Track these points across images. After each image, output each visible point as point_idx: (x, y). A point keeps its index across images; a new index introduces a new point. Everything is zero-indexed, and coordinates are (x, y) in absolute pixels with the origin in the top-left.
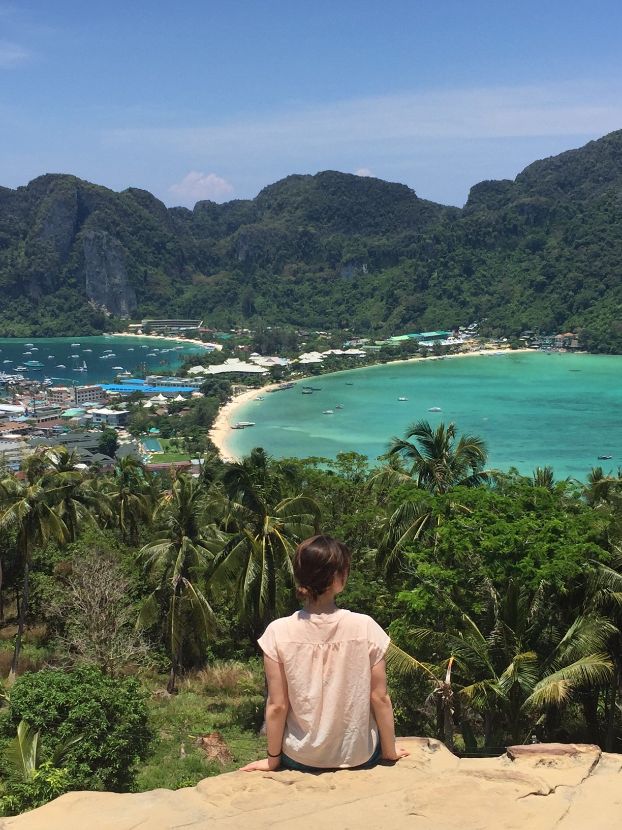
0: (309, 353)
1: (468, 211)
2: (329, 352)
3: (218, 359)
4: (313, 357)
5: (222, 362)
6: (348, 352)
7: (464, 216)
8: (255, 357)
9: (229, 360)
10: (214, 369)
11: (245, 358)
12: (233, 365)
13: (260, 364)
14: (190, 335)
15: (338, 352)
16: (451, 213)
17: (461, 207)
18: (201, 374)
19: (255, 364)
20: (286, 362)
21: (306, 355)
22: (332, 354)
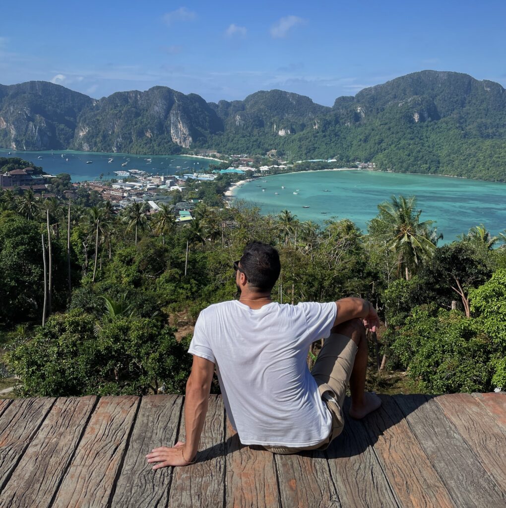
1: (335, 108)
2: (272, 166)
3: (226, 167)
4: (265, 168)
5: (227, 169)
6: (280, 166)
7: (333, 111)
8: (241, 167)
9: (230, 168)
10: (222, 172)
11: (236, 167)
12: (231, 170)
14: (214, 156)
15: (276, 166)
16: (328, 110)
17: (331, 107)
18: (217, 173)
20: (253, 169)
21: (262, 167)
22: (273, 167)
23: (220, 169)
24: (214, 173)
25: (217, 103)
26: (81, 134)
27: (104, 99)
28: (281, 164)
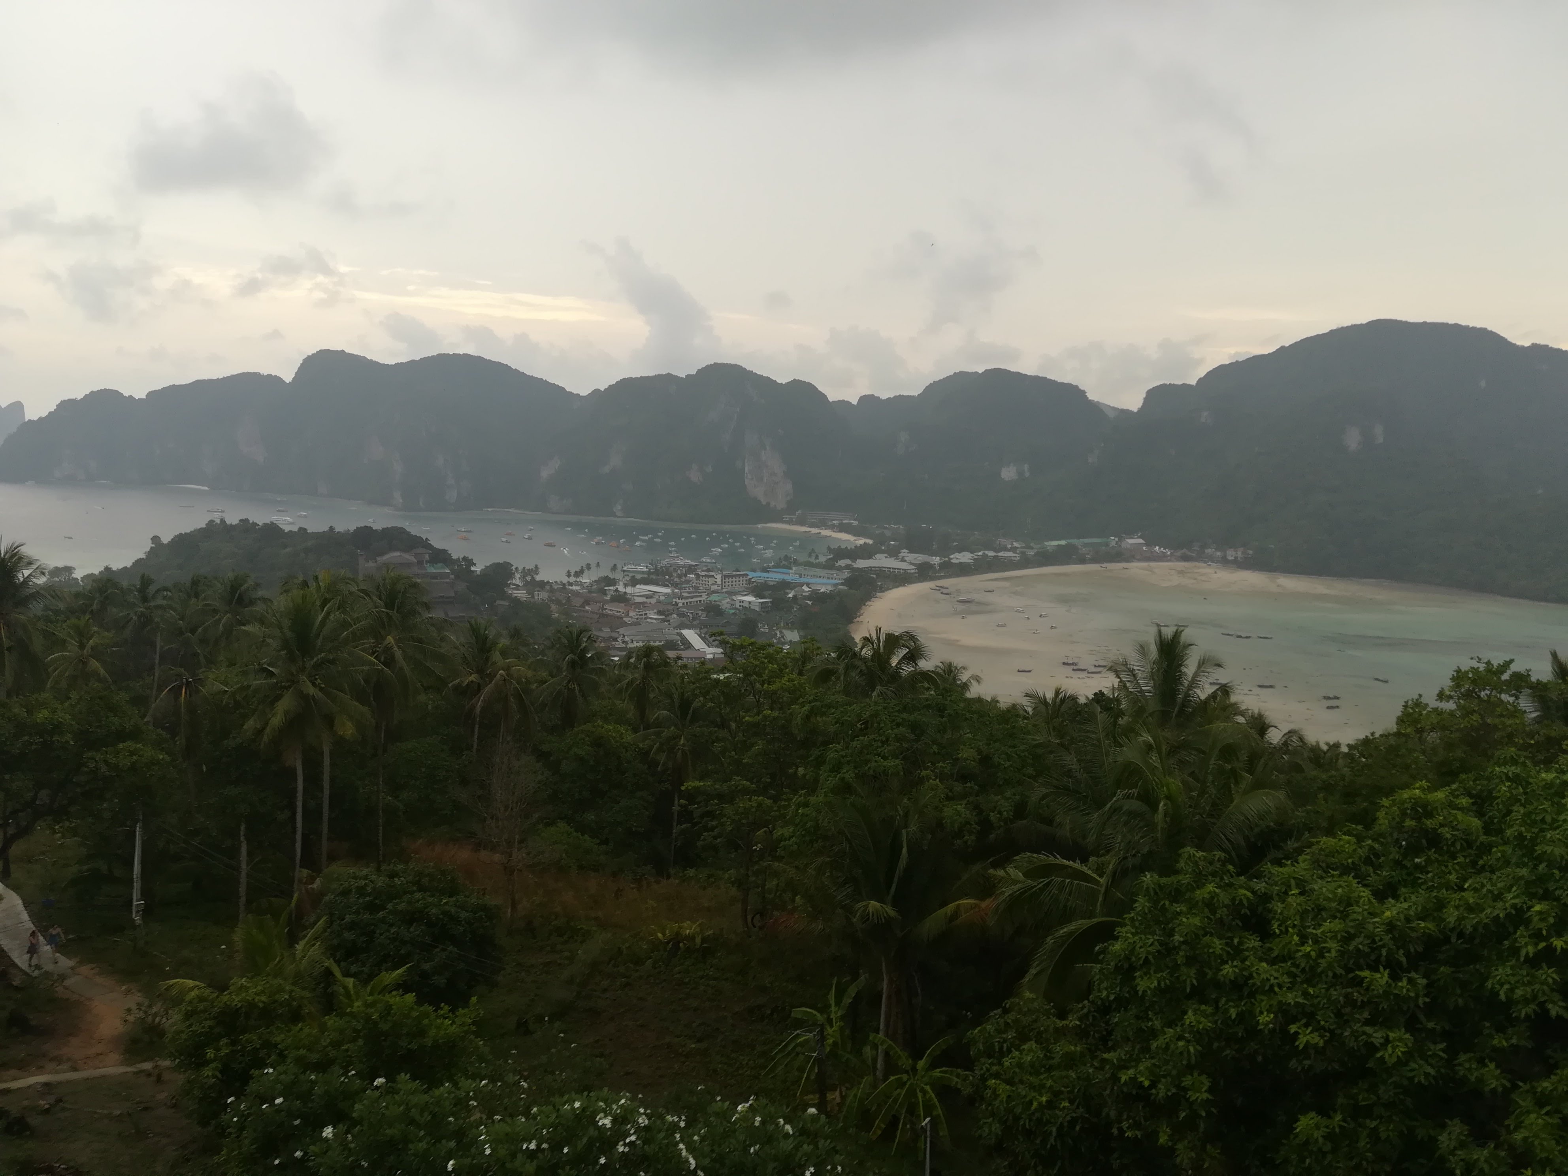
0: (959, 553)
1: (1141, 414)
2: (981, 553)
3: (868, 553)
4: (965, 557)
5: (870, 557)
7: (1136, 419)
8: (904, 553)
9: (878, 556)
10: (861, 564)
11: (893, 553)
12: (882, 561)
13: (908, 561)
14: (842, 529)
15: (991, 553)
16: (1122, 415)
17: (1135, 410)
18: (848, 567)
19: (903, 560)
20: (936, 560)
21: (957, 555)
22: (985, 556)
23: (854, 559)
24: (840, 569)
25: (855, 402)
26: (545, 473)
27: (597, 391)
28: (1005, 549)
